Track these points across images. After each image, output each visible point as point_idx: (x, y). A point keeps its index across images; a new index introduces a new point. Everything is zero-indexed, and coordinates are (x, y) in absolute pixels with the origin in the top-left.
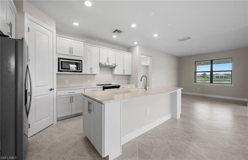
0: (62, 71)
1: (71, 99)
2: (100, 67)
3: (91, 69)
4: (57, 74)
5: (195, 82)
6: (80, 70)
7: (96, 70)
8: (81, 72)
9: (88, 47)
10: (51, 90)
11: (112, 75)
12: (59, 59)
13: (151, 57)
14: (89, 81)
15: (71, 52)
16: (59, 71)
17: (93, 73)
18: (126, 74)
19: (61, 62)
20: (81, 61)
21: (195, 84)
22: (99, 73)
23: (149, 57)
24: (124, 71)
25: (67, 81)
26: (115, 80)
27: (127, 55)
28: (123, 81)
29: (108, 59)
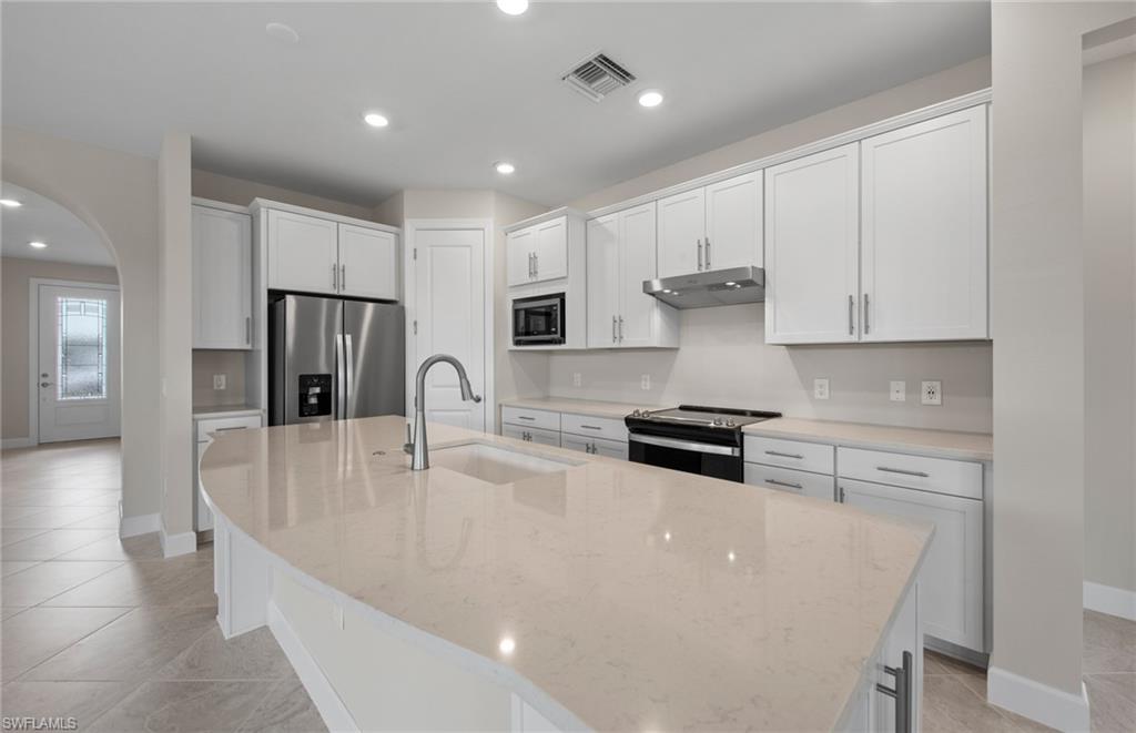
0: (520, 343)
3: (618, 323)
12: (513, 302)
16: (515, 342)
17: (626, 343)
28: (925, 399)
29: (704, 247)
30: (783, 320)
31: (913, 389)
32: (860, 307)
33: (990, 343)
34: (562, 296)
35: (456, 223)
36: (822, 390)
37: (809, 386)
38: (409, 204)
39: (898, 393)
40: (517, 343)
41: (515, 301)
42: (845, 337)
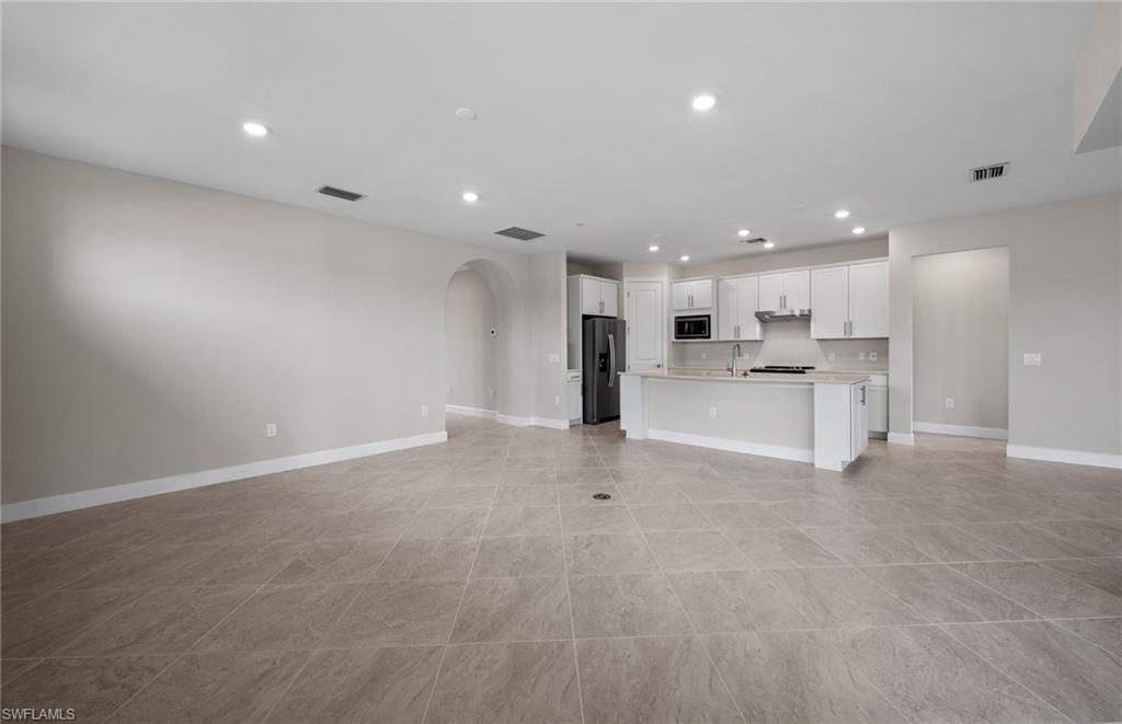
0: (679, 338)
3: (734, 326)
4: (672, 343)
6: (706, 333)
8: (709, 337)
10: (659, 366)
11: (817, 340)
15: (691, 303)
17: (745, 338)
18: (856, 335)
22: (758, 337)
28: (871, 358)
29: (783, 300)
30: (818, 330)
31: (867, 356)
32: (848, 326)
33: (887, 339)
34: (709, 316)
35: (651, 279)
36: (832, 356)
37: (827, 356)
38: (625, 270)
39: (862, 357)
40: (676, 338)
41: (676, 318)
42: (843, 337)
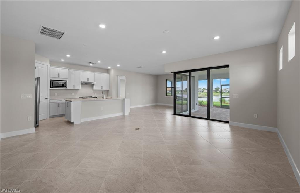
0: (53, 88)
1: (59, 105)
2: (81, 84)
3: (74, 86)
4: (50, 90)
5: (167, 95)
6: (65, 87)
7: (79, 87)
8: (66, 88)
9: (72, 71)
10: (46, 99)
11: (93, 90)
12: (51, 80)
13: (126, 76)
14: (73, 94)
15: (59, 76)
16: (51, 87)
17: (76, 89)
18: (104, 89)
19: (53, 82)
20: (67, 81)
21: (167, 96)
22: (80, 89)
23: (125, 77)
24: (102, 87)
25: (56, 94)
26: (96, 94)
27: (105, 76)
29: (88, 79)
33: (109, 90)
42: (101, 89)
